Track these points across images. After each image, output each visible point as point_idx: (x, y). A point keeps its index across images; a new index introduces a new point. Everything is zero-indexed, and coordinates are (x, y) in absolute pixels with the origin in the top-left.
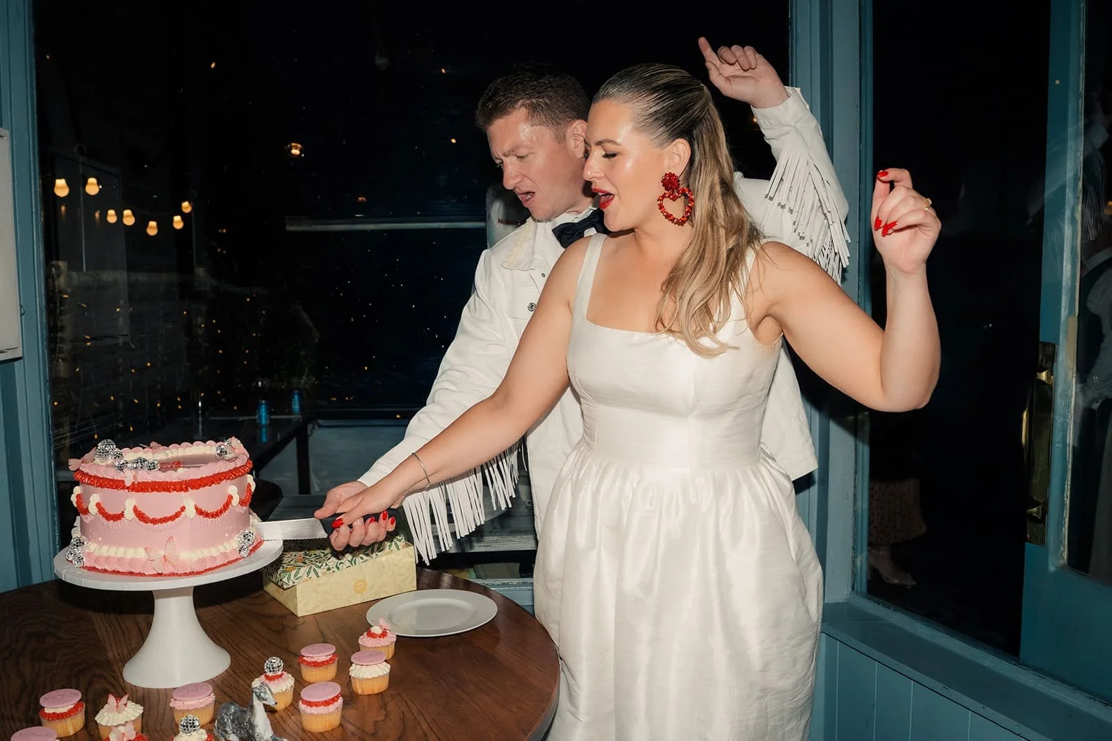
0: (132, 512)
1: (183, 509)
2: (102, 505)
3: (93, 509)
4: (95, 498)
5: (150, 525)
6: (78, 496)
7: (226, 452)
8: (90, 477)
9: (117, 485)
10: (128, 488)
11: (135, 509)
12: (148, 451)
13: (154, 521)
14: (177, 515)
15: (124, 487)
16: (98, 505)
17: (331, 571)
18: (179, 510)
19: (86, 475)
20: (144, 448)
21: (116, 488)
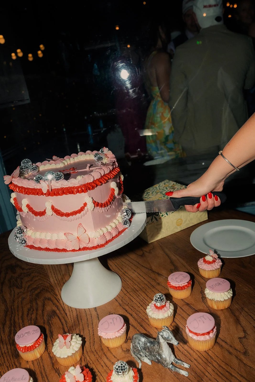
0: (51, 210)
1: (85, 204)
2: (31, 206)
3: (25, 209)
4: (25, 202)
5: (64, 217)
6: (15, 199)
7: (102, 157)
8: (19, 187)
9: (38, 192)
10: (45, 194)
11: (53, 208)
12: (53, 163)
13: (68, 215)
14: (82, 209)
15: (42, 194)
16: (28, 206)
17: (164, 216)
18: (83, 205)
19: (16, 186)
20: (49, 161)
21: (37, 194)
